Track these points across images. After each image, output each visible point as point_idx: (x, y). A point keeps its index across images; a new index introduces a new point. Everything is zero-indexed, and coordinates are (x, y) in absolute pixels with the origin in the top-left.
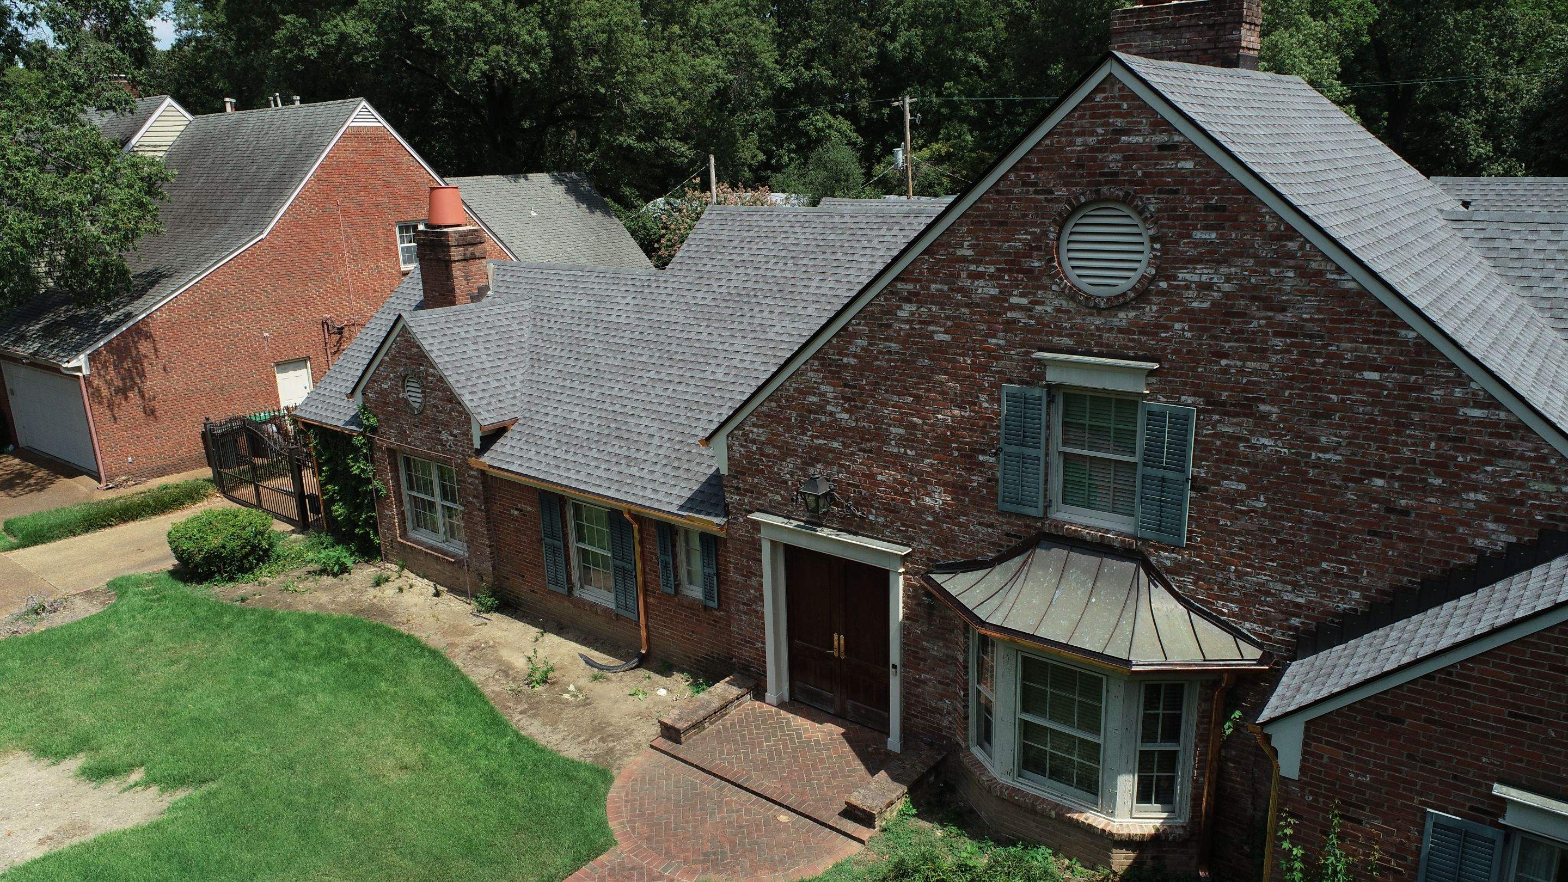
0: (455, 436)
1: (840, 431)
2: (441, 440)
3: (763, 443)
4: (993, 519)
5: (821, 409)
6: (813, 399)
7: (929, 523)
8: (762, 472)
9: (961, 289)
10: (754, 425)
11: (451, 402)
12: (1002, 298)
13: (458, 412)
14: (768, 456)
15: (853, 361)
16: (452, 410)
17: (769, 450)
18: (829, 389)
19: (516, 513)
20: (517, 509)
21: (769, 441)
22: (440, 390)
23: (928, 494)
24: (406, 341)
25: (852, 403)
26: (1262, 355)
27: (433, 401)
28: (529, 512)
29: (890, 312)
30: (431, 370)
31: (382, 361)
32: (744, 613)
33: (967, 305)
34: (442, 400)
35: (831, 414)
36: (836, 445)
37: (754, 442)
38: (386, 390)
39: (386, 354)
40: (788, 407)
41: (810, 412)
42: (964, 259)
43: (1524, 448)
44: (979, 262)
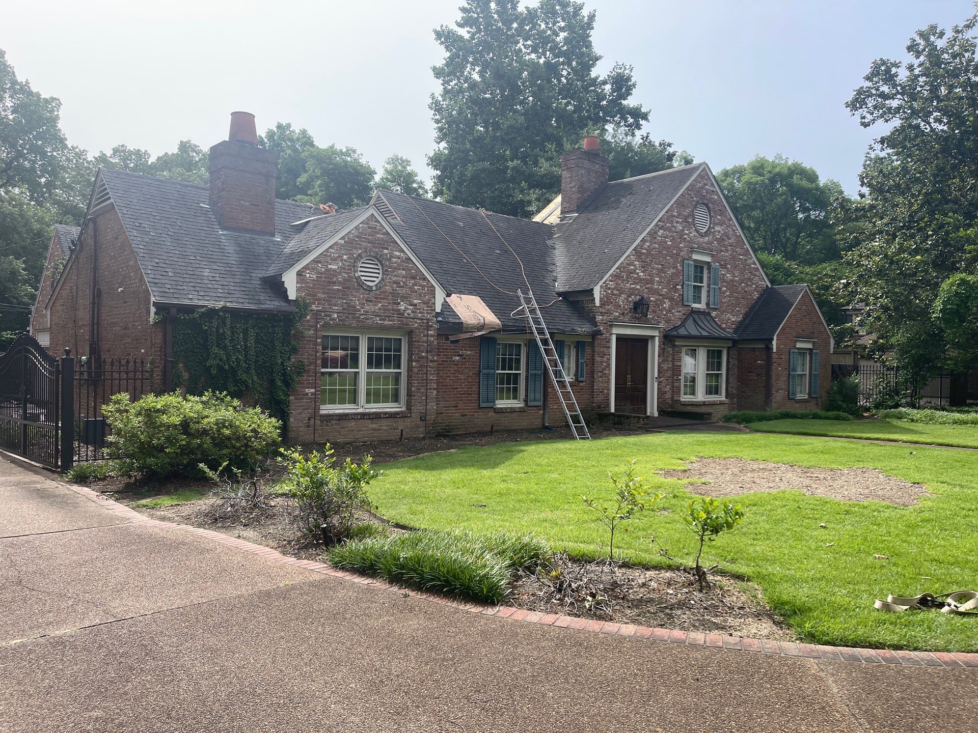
0: (415, 305)
1: (641, 280)
2: (399, 310)
3: (613, 289)
4: (680, 309)
5: (634, 272)
6: (632, 267)
7: (665, 315)
8: (612, 302)
9: (673, 226)
10: (611, 281)
11: (414, 278)
12: (683, 231)
13: (423, 286)
14: (614, 295)
15: (645, 251)
16: (414, 285)
17: (615, 292)
18: (637, 263)
19: (457, 358)
20: (458, 356)
21: (616, 288)
22: (403, 269)
23: (665, 303)
24: (369, 228)
25: (644, 268)
26: (727, 251)
27: (395, 279)
28: (469, 355)
29: (656, 233)
30: (398, 253)
31: (336, 244)
32: (601, 377)
33: (676, 232)
34: (404, 277)
35: (638, 273)
36: (638, 287)
37: (609, 289)
38: (334, 270)
39: (342, 238)
40: (623, 272)
41: (631, 273)
42: (674, 216)
43: (757, 273)
44: (678, 218)
